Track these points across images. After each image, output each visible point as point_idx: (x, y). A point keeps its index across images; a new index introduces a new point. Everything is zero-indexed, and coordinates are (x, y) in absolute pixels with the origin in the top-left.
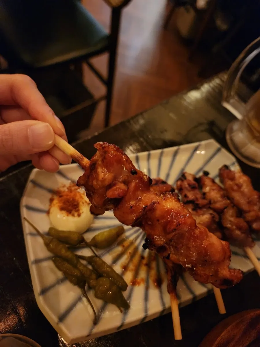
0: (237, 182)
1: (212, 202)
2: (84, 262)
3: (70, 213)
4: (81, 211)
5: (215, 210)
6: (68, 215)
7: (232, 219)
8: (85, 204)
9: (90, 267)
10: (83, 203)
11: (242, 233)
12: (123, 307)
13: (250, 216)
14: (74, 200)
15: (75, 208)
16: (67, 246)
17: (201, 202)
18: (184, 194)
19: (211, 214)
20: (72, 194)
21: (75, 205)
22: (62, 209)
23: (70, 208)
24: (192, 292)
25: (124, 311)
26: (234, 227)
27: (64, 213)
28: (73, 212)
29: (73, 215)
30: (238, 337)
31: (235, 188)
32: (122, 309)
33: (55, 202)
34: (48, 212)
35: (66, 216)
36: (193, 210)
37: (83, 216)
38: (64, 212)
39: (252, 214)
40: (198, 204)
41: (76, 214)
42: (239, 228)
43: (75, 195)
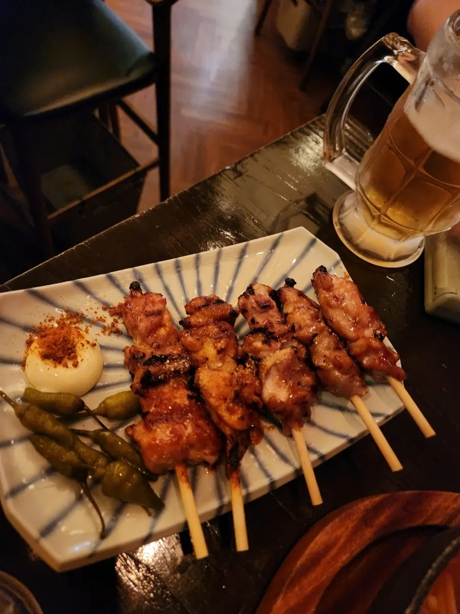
0: (337, 293)
1: (297, 327)
2: (86, 441)
3: (60, 363)
4: (79, 359)
5: (300, 340)
6: (55, 367)
7: (327, 353)
8: (86, 345)
9: (98, 448)
10: (83, 345)
11: (343, 373)
12: (151, 507)
13: (358, 346)
14: (66, 341)
15: (69, 355)
16: (56, 417)
17: (278, 329)
18: (250, 318)
19: (293, 347)
20: (64, 332)
21: (69, 349)
22: (45, 357)
23: (60, 354)
24: (268, 475)
25: (153, 514)
26: (331, 366)
27: (50, 363)
28: (66, 360)
29: (66, 366)
30: (342, 540)
31: (333, 302)
32: (151, 510)
33: (34, 345)
34: (23, 364)
35: (52, 369)
36: (264, 342)
37: (82, 365)
38: (48, 361)
39: (360, 342)
40: (271, 333)
41: (70, 364)
42: (339, 366)
43: (69, 333)
